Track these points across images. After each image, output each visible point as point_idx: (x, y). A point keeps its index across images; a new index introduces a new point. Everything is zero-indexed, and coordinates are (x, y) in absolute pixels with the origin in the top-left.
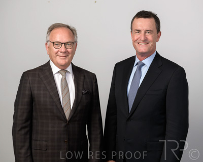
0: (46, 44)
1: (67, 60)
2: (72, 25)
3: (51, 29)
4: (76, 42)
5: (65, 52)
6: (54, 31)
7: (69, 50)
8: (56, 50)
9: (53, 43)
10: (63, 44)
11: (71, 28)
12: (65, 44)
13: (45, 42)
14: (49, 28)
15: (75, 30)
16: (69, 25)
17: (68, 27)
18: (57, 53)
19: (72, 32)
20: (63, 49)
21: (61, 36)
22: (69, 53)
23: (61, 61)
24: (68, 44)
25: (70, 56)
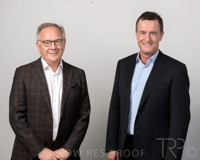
0: (37, 43)
1: (58, 57)
2: (59, 24)
3: (40, 29)
4: (65, 39)
5: (55, 50)
6: (43, 31)
7: (59, 47)
8: (47, 48)
9: (43, 42)
10: (53, 42)
11: (59, 26)
12: (54, 41)
13: (36, 42)
14: (39, 28)
15: (63, 28)
16: (57, 24)
17: (56, 26)
18: (48, 51)
19: (60, 30)
20: (53, 47)
21: (50, 34)
22: (59, 50)
23: (53, 58)
24: (58, 42)
25: (60, 52)
